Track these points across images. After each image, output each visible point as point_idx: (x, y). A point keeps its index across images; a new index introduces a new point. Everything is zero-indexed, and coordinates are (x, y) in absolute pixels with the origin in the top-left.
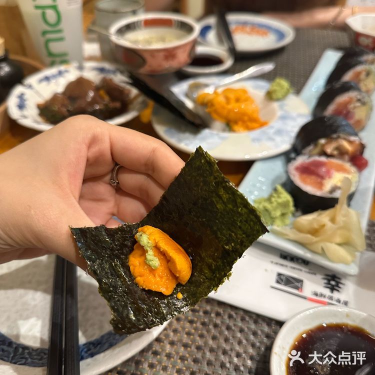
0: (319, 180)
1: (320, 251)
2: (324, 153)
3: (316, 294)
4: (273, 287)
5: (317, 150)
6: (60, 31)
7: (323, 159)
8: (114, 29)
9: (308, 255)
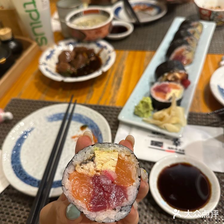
0: (164, 94)
1: (163, 127)
2: (167, 80)
3: (169, 148)
4: (150, 147)
5: (164, 79)
6: (39, 22)
7: (167, 83)
8: (68, 18)
9: (159, 130)
